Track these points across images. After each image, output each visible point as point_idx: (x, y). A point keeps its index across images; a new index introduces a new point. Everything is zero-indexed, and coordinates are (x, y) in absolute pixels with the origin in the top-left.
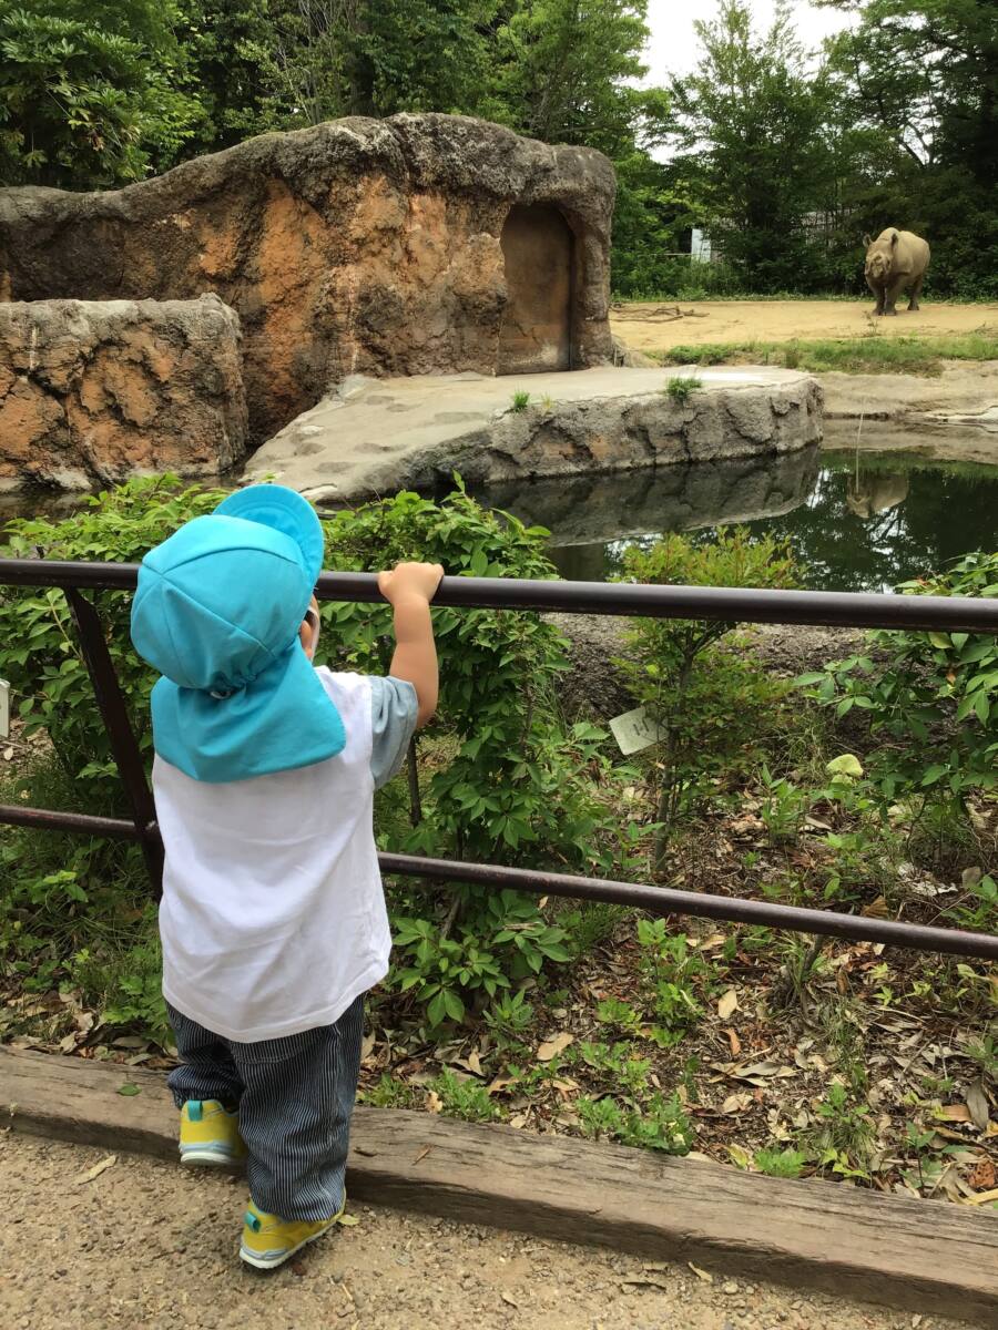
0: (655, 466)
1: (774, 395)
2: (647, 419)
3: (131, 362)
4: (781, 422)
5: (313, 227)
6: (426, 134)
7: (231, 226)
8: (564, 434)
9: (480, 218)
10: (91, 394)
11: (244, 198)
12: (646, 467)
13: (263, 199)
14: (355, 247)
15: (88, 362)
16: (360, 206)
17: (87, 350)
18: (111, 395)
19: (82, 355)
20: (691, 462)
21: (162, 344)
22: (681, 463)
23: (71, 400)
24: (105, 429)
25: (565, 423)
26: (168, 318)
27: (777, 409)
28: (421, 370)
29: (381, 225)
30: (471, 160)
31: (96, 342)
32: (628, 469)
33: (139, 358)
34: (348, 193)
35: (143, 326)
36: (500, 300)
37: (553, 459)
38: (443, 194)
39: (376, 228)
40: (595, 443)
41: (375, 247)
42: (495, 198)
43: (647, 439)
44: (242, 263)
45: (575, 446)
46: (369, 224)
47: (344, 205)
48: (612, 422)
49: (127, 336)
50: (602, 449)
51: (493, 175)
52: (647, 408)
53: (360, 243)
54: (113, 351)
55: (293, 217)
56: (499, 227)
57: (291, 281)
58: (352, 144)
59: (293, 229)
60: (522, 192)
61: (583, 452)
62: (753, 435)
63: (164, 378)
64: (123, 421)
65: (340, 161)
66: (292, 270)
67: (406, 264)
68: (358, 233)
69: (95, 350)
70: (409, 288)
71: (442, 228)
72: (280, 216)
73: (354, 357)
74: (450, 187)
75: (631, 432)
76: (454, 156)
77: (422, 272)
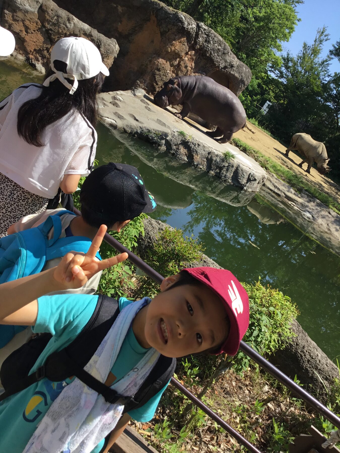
1: (252, 173)
2: (214, 158)
4: (249, 182)
5: (157, 39)
6: (205, 34)
7: (133, 21)
8: (189, 148)
11: (142, 16)
13: (147, 20)
14: (165, 53)
16: (174, 42)
25: (191, 145)
27: (250, 177)
29: (176, 51)
32: (201, 168)
34: (173, 36)
38: (199, 55)
40: (196, 156)
41: (170, 57)
42: (213, 65)
43: (210, 164)
44: (130, 34)
45: (190, 153)
46: (173, 49)
47: (169, 39)
48: (204, 153)
50: (197, 159)
51: (217, 58)
52: (216, 155)
55: (153, 32)
58: (183, 23)
59: (150, 35)
60: (222, 68)
61: (191, 156)
62: (239, 180)
66: (143, 47)
71: (193, 64)
72: (149, 29)
74: (203, 54)
75: (208, 159)
77: (179, 72)
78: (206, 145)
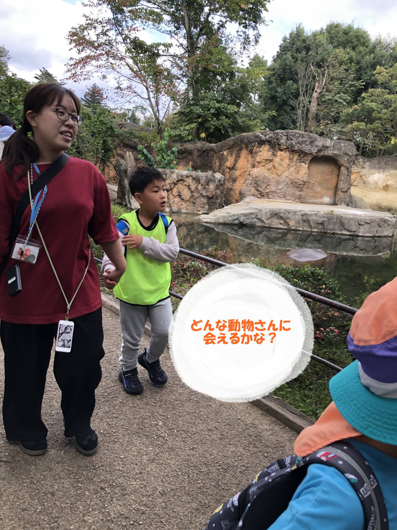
0: (311, 232)
1: (359, 219)
2: (311, 218)
3: (186, 185)
4: (361, 227)
5: (249, 157)
6: (285, 136)
7: (234, 155)
8: (282, 218)
9: (301, 159)
10: (175, 191)
11: (237, 149)
12: (308, 231)
13: (241, 149)
14: (257, 163)
15: (175, 184)
16: (260, 153)
17: (175, 181)
18: (179, 192)
19: (174, 182)
20: (325, 233)
21: (194, 182)
22: (321, 232)
23: (170, 192)
24: (177, 199)
25: (282, 215)
26: (197, 176)
27: (359, 223)
28: (273, 198)
29: (265, 158)
30: (299, 143)
31: (177, 180)
32: (301, 231)
33: (188, 185)
34: (258, 150)
35: (190, 177)
36: (304, 182)
37: (276, 223)
38: (289, 151)
39: (264, 159)
40: (291, 222)
41: (263, 164)
42: (306, 154)
43: (309, 223)
44: (235, 165)
45: (284, 221)
46: (262, 158)
47: (256, 152)
48: (298, 217)
49: (186, 179)
50: (292, 223)
51: (306, 148)
52: (310, 215)
53: (259, 163)
54: (181, 182)
55: (246, 154)
56: (308, 162)
57: (243, 171)
58: (260, 138)
59: (246, 158)
60: (316, 153)
61: (287, 223)
62: (349, 229)
63: (192, 190)
64: (181, 199)
65: (256, 141)
66: (244, 168)
67: (273, 169)
68: (258, 160)
69: (177, 181)
70: (273, 175)
71: (287, 161)
72: (244, 153)
73: (252, 191)
74: (291, 150)
75: (304, 221)
76: (293, 142)
77: (278, 172)
78: (296, 211)
